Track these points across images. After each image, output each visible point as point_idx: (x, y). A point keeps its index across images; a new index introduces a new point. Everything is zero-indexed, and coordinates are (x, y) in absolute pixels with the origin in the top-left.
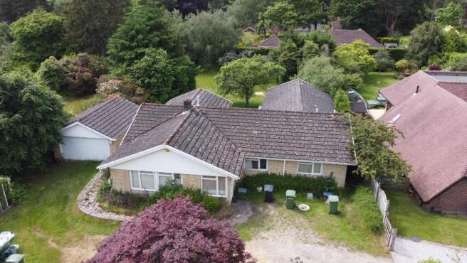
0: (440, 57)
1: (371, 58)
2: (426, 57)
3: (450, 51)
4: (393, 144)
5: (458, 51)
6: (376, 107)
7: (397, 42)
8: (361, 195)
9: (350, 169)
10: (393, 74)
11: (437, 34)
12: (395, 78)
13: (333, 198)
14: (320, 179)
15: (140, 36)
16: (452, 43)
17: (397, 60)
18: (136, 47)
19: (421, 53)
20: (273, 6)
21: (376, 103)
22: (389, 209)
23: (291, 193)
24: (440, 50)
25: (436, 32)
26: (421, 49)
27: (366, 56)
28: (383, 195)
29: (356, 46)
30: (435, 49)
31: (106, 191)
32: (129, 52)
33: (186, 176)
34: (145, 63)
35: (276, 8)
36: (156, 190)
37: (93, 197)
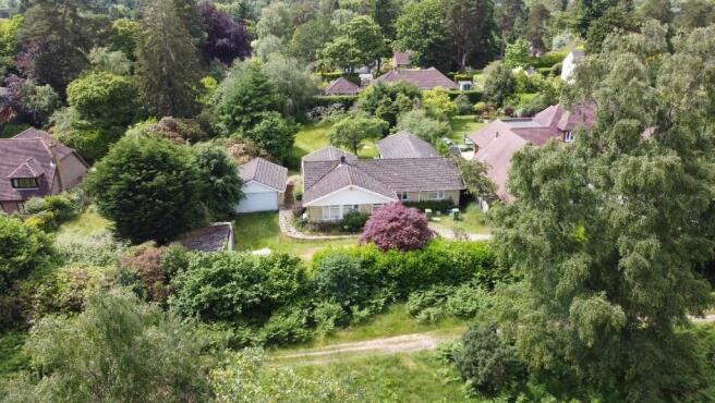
0: (513, 98)
1: (454, 105)
2: (501, 99)
3: (522, 92)
4: (486, 173)
5: (529, 92)
6: (466, 150)
7: (471, 79)
8: (472, 208)
9: (462, 191)
10: (473, 117)
11: (508, 77)
12: (475, 121)
13: (456, 210)
14: (443, 201)
15: (254, 102)
16: (523, 85)
17: (475, 103)
18: (251, 111)
19: (496, 96)
20: (332, 41)
21: (465, 147)
23: (428, 210)
24: (512, 92)
25: (508, 75)
26: (495, 92)
27: (449, 103)
28: (485, 204)
29: (439, 93)
30: (508, 91)
31: (304, 223)
32: (245, 117)
33: (362, 205)
34: (265, 127)
35: (337, 44)
36: (341, 217)
37: (293, 229)
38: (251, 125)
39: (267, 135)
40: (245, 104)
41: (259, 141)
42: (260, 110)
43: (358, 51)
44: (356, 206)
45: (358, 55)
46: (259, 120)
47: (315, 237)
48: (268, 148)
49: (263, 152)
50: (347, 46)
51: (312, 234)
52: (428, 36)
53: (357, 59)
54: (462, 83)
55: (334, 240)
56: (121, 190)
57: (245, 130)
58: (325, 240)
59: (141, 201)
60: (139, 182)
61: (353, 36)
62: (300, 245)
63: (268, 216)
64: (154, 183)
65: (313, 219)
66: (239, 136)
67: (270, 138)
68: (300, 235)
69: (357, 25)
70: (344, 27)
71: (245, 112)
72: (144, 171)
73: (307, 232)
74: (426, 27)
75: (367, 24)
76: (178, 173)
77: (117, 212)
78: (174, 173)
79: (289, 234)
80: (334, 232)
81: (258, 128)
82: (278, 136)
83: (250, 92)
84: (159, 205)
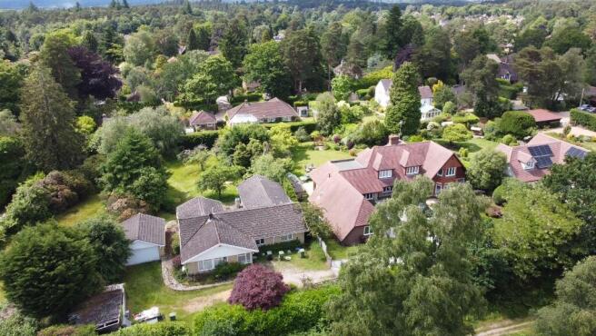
2: (331, 129)
3: (346, 123)
4: (323, 217)
5: (351, 122)
6: (307, 181)
7: (307, 105)
8: (314, 246)
9: (306, 233)
10: (311, 144)
11: (335, 111)
13: (302, 250)
14: (292, 242)
15: (132, 161)
16: (346, 117)
17: (311, 132)
18: (130, 169)
19: (327, 126)
20: (191, 78)
21: (305, 178)
22: (328, 249)
23: (281, 253)
25: (334, 109)
28: (324, 244)
30: (335, 122)
31: (184, 275)
32: (125, 174)
33: (229, 257)
34: (143, 182)
35: (196, 81)
36: (213, 267)
37: (175, 282)
38: (130, 180)
39: (145, 188)
40: (124, 163)
41: (138, 194)
42: (138, 167)
43: (215, 85)
44: (225, 258)
45: (214, 89)
46: (137, 176)
47: (193, 288)
48: (146, 199)
49: (142, 203)
50: (205, 82)
51: (190, 285)
52: (271, 72)
53: (214, 92)
54: (300, 109)
55: (208, 288)
56: (27, 280)
57: (126, 185)
58: (202, 289)
59: (44, 288)
60: (43, 273)
61: (210, 73)
62: (181, 297)
63: (152, 266)
64: (56, 271)
65: (191, 272)
66: (122, 192)
67: (147, 191)
68: (181, 287)
69: (212, 64)
70: (201, 65)
71: (124, 170)
72: (46, 262)
73: (187, 283)
74: (269, 63)
75: (220, 61)
76: (76, 258)
77: (24, 298)
78: (73, 258)
79: (171, 287)
80: (208, 280)
81: (136, 183)
82: (155, 188)
83: (128, 153)
84: (61, 289)
